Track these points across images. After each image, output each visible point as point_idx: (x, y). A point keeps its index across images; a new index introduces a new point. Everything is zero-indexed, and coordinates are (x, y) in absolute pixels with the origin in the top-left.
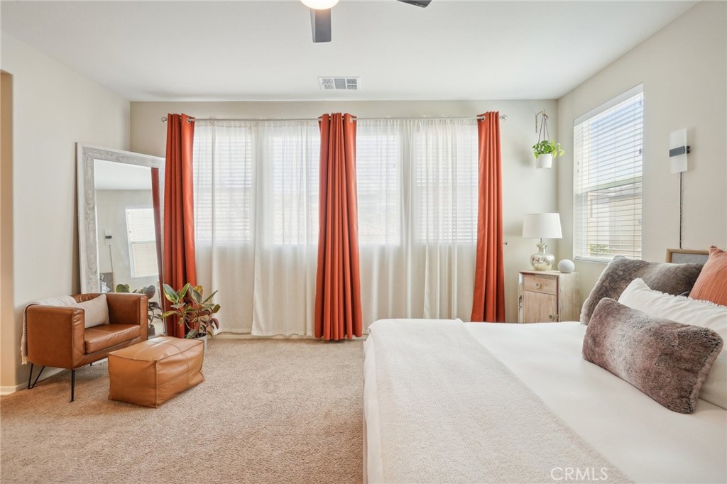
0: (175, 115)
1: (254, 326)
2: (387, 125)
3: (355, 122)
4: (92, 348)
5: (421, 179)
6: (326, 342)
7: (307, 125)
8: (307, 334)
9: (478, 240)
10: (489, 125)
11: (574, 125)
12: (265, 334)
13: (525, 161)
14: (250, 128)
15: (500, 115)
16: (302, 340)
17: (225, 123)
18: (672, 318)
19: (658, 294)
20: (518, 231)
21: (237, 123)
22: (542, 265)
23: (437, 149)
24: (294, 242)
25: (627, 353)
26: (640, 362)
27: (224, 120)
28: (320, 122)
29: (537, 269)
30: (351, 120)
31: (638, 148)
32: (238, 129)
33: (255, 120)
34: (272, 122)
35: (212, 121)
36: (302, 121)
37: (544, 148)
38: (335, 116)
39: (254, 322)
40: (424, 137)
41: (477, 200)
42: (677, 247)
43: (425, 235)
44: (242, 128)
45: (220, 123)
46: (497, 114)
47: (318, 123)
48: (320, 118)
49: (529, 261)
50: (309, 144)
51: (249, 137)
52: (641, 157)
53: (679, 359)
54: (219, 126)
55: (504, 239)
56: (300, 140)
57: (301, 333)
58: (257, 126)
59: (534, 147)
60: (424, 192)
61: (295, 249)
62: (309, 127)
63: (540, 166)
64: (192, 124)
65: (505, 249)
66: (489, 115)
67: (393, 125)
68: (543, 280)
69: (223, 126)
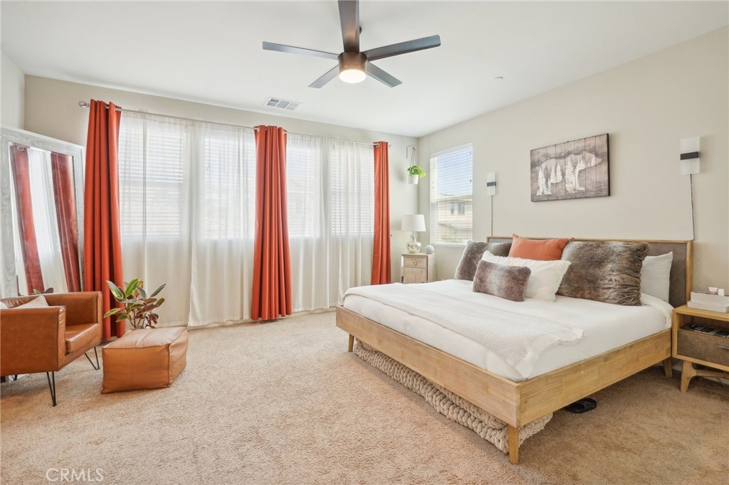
0: (100, 102)
1: (190, 318)
2: (310, 141)
3: (286, 135)
4: (72, 348)
5: (335, 186)
6: (264, 322)
7: (244, 132)
8: (244, 318)
9: (375, 233)
10: (381, 150)
11: (430, 158)
12: (201, 324)
13: (401, 177)
14: (186, 126)
15: (389, 144)
16: (236, 325)
17: (158, 118)
18: (514, 265)
19: (498, 257)
20: (399, 227)
21: (172, 120)
22: (415, 249)
23: (347, 164)
24: (231, 236)
25: (498, 282)
26: (504, 285)
27: (158, 115)
28: (256, 131)
29: (411, 252)
30: (283, 133)
31: (470, 179)
32: (172, 125)
33: (192, 120)
34: (209, 124)
35: (143, 114)
36: (238, 128)
37: (414, 171)
38: (272, 128)
39: (190, 313)
40: (338, 154)
41: (374, 204)
42: (490, 236)
43: (338, 230)
44: (177, 126)
45: (153, 117)
46: (387, 143)
47: (254, 132)
48: (257, 127)
49: (405, 247)
50: (245, 148)
51: (184, 134)
52: (471, 184)
53: (519, 280)
54: (151, 120)
55: (391, 232)
56: (237, 143)
57: (237, 318)
58: (193, 125)
59: (409, 169)
60: (338, 196)
61: (230, 243)
62: (245, 134)
63: (411, 182)
64: (118, 114)
65: (391, 239)
66: (382, 143)
67: (315, 142)
68: (418, 260)
69: (156, 121)
